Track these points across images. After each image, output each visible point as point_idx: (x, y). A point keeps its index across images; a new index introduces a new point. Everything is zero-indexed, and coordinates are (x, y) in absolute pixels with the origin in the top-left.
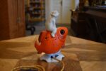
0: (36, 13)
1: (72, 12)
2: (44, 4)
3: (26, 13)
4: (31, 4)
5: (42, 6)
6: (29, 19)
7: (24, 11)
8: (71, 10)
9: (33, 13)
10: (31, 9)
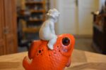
0: (36, 19)
1: (95, 16)
2: (48, 4)
3: (18, 19)
4: (27, 5)
5: (46, 7)
6: (25, 29)
7: (16, 15)
8: (93, 13)
9: (31, 19)
10: (28, 13)
